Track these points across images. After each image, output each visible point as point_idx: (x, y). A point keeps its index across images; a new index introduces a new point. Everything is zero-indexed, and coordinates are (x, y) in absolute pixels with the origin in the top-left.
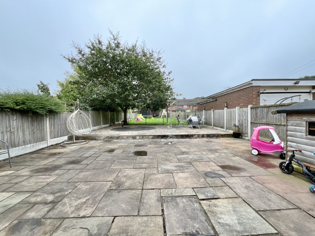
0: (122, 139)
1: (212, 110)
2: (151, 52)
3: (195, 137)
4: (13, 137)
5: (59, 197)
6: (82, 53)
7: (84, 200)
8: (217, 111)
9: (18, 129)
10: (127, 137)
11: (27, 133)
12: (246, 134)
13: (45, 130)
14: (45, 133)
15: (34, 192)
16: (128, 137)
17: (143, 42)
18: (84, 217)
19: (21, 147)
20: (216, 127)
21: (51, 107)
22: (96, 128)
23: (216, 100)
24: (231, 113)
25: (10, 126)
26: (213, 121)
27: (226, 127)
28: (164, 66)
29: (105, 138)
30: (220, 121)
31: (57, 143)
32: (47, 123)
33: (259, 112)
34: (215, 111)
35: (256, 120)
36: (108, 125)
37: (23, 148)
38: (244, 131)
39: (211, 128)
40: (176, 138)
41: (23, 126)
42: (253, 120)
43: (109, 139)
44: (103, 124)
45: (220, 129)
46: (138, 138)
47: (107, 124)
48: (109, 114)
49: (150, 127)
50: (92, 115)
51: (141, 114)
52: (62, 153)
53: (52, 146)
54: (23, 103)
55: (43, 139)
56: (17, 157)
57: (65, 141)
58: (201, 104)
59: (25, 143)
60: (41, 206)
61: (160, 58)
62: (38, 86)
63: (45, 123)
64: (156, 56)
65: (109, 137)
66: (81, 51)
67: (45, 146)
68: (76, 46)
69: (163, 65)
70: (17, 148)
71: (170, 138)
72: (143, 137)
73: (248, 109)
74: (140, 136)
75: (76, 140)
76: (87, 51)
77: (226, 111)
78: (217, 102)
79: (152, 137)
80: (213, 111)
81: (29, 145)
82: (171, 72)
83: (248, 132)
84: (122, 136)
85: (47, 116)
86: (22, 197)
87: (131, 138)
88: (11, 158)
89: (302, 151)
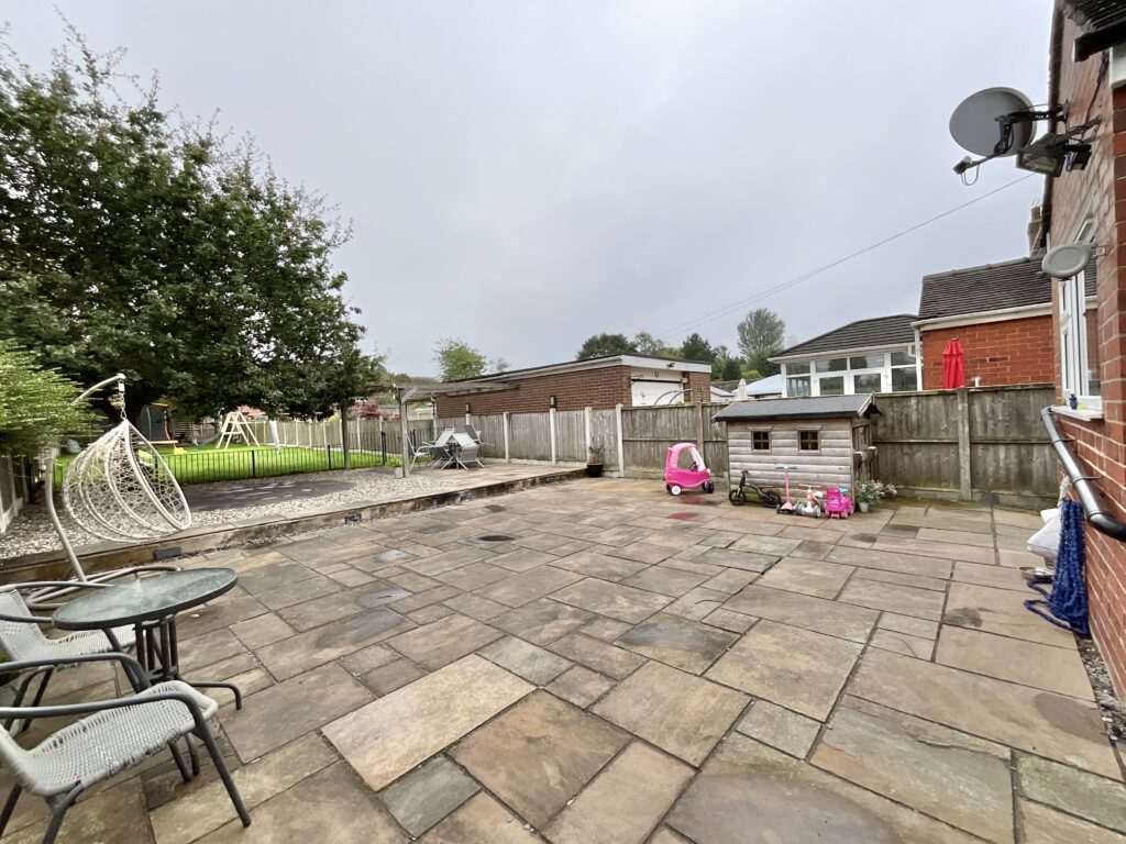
0: (308, 528)
1: (505, 414)
8: (521, 418)
10: (327, 520)
12: (613, 465)
16: (329, 519)
20: (519, 458)
23: (517, 388)
24: (570, 421)
26: (510, 444)
27: (557, 456)
29: (229, 540)
30: (535, 442)
33: (637, 418)
34: (515, 416)
35: (632, 434)
38: (607, 461)
39: (504, 465)
42: (627, 435)
43: (253, 538)
45: (535, 462)
46: (366, 515)
58: (452, 394)
65: (248, 532)
72: (384, 509)
73: (615, 414)
74: (373, 507)
77: (555, 419)
78: (522, 394)
80: (509, 416)
83: (617, 460)
84: (308, 519)
89: (750, 472)
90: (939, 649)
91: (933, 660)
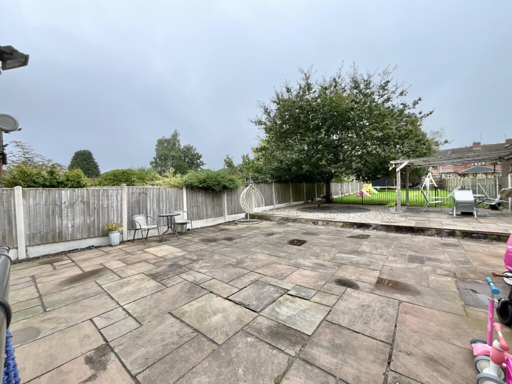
0: (299, 222)
2: (366, 78)
3: (429, 232)
4: (199, 211)
5: (199, 259)
6: (268, 111)
7: (208, 264)
9: (202, 204)
10: (305, 221)
11: (209, 208)
13: (223, 206)
14: (223, 208)
15: (191, 252)
16: (307, 221)
17: (353, 65)
18: (200, 272)
19: (204, 220)
21: (225, 184)
22: (282, 205)
25: (197, 201)
28: (401, 94)
31: (234, 220)
32: (225, 198)
36: (302, 202)
37: (205, 221)
40: (385, 231)
41: (206, 202)
44: (294, 201)
46: (320, 223)
47: (300, 201)
48: (304, 186)
49: (362, 209)
50: (276, 189)
51: (371, 184)
52: (229, 230)
53: (229, 222)
54: (205, 182)
55: (221, 214)
56: (201, 228)
57: (242, 218)
58: (506, 158)
59: (207, 217)
60: (187, 260)
61: (388, 82)
62: (225, 161)
63: (223, 199)
64: (376, 81)
66: (267, 109)
67: (223, 221)
68: (262, 105)
69: (399, 91)
70: (202, 220)
71: (374, 229)
72: (328, 223)
74: (323, 221)
75: (250, 218)
76: (273, 107)
79: (341, 224)
81: (210, 219)
82: (420, 100)
85: (224, 192)
86: (184, 253)
87: (311, 223)
88: (193, 229)
90: (94, 327)
91: (91, 320)
